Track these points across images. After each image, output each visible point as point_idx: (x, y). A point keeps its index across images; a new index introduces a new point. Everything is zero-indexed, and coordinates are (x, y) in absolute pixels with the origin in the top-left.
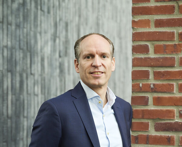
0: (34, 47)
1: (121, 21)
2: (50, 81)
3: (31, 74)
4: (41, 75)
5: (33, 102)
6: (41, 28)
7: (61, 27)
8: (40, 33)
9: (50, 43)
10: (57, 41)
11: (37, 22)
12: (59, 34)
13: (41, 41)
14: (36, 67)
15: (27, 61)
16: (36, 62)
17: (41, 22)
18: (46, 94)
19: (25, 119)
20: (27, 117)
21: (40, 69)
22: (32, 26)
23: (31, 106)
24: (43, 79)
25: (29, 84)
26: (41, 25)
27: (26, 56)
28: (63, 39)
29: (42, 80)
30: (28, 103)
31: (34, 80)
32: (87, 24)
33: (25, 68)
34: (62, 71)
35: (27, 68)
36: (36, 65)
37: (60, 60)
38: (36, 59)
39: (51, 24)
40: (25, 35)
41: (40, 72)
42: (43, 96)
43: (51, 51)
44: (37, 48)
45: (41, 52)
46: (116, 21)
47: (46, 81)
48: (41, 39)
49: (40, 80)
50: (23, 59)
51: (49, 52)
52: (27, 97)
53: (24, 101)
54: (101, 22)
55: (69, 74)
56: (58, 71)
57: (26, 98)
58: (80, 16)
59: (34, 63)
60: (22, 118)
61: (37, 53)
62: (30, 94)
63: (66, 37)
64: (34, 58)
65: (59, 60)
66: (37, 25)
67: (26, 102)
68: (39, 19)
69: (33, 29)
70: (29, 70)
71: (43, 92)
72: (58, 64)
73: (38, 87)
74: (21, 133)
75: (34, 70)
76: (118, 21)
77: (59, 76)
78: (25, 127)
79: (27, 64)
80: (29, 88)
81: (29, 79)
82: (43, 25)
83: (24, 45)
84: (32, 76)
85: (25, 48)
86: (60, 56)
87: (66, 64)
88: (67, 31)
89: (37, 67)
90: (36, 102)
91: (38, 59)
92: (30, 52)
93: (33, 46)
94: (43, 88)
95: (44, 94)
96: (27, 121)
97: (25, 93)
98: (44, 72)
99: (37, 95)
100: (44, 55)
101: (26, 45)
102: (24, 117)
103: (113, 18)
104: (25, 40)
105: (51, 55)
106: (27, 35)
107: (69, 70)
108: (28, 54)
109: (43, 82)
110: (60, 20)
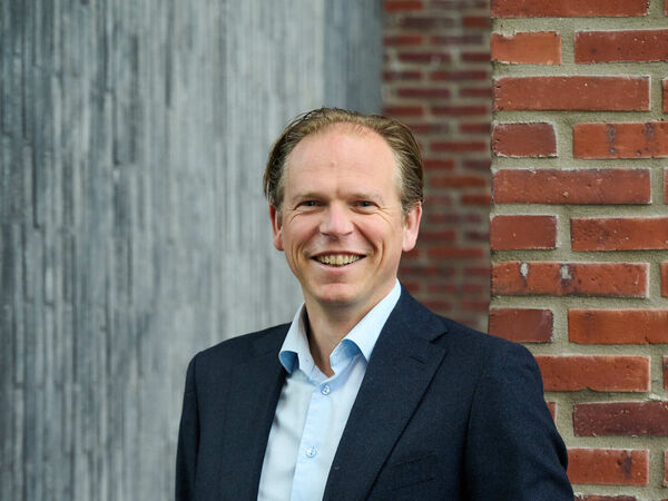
0: (43, 127)
1: (284, 33)
2: (87, 250)
3: (36, 226)
4: (63, 231)
5: (40, 330)
6: (63, 55)
7: (119, 54)
8: (61, 75)
9: (87, 114)
10: (108, 104)
11: (52, 36)
12: (114, 82)
13: (63, 106)
14: (49, 201)
15: (22, 178)
16: (49, 181)
17: (62, 33)
18: (78, 302)
19: (19, 393)
20: (25, 387)
21: (59, 208)
22: (38, 50)
23: (34, 343)
24: (70, 246)
25: (29, 262)
26: (62, 45)
27: (21, 161)
28: (124, 98)
29: (65, 247)
30: (26, 334)
31: (44, 247)
32: (190, 45)
33: (17, 206)
34: (121, 217)
35: (23, 201)
36: (49, 191)
37: (116, 174)
38: (48, 171)
39: (90, 44)
40: (17, 81)
41: (59, 221)
42: (69, 308)
43: (91, 141)
44: (52, 132)
45: (63, 144)
46: (271, 36)
47: (79, 252)
48: (63, 96)
49: (59, 248)
50: (13, 169)
51: (86, 146)
52: (25, 310)
53: (14, 326)
54: (229, 39)
55: (142, 226)
56: (110, 215)
57: (20, 317)
58: (171, 18)
59: (44, 188)
60: (9, 390)
61: (52, 150)
62: (32, 301)
63: (134, 91)
64: (43, 164)
65: (112, 176)
66: (52, 47)
67: (20, 328)
68: (57, 23)
69: (39, 62)
70: (29, 212)
71: (69, 295)
72: (110, 190)
73: (55, 275)
74: (8, 444)
75: (44, 210)
76: (277, 35)
77: (114, 235)
78: (19, 423)
79: (22, 189)
80: (30, 278)
81: (30, 246)
82: (67, 46)
83: (14, 119)
84: (37, 234)
85: (18, 129)
86: (116, 162)
87: (133, 191)
88: (135, 68)
89: (53, 201)
90: (50, 328)
91: (54, 173)
92: (32, 144)
93: (39, 124)
94: (70, 277)
95: (73, 301)
96: (25, 398)
97: (18, 296)
98: (72, 219)
99: (52, 305)
100: (71, 155)
101: (19, 119)
102: (16, 385)
103: (262, 26)
104: (18, 100)
105: (90, 155)
106: (23, 83)
107: (141, 214)
108: (27, 151)
109: (69, 256)
110: (116, 27)
